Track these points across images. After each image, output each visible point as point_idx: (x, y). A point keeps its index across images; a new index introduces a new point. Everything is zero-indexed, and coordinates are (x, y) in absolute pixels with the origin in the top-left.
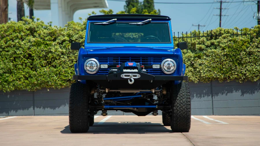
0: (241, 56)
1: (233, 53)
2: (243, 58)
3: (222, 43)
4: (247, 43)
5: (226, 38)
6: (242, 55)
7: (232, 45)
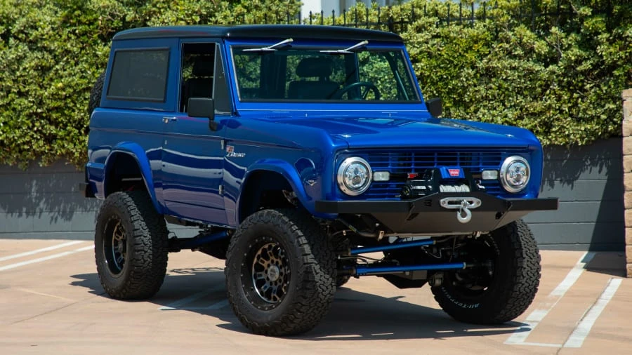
0: (462, 81)
1: (439, 74)
2: (467, 87)
3: (411, 44)
4: (482, 42)
5: (426, 29)
6: (464, 79)
7: (439, 50)
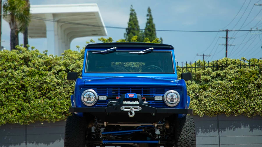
0: (249, 88)
1: (240, 85)
2: (251, 91)
3: (228, 74)
4: (256, 74)
5: (233, 68)
7: (240, 77)
